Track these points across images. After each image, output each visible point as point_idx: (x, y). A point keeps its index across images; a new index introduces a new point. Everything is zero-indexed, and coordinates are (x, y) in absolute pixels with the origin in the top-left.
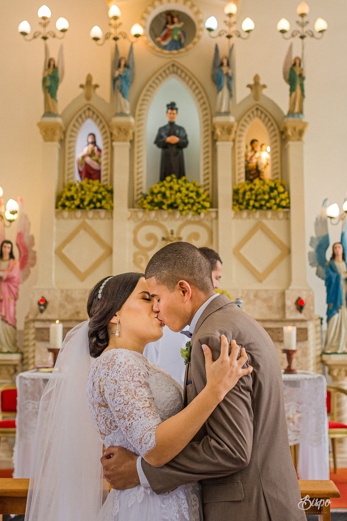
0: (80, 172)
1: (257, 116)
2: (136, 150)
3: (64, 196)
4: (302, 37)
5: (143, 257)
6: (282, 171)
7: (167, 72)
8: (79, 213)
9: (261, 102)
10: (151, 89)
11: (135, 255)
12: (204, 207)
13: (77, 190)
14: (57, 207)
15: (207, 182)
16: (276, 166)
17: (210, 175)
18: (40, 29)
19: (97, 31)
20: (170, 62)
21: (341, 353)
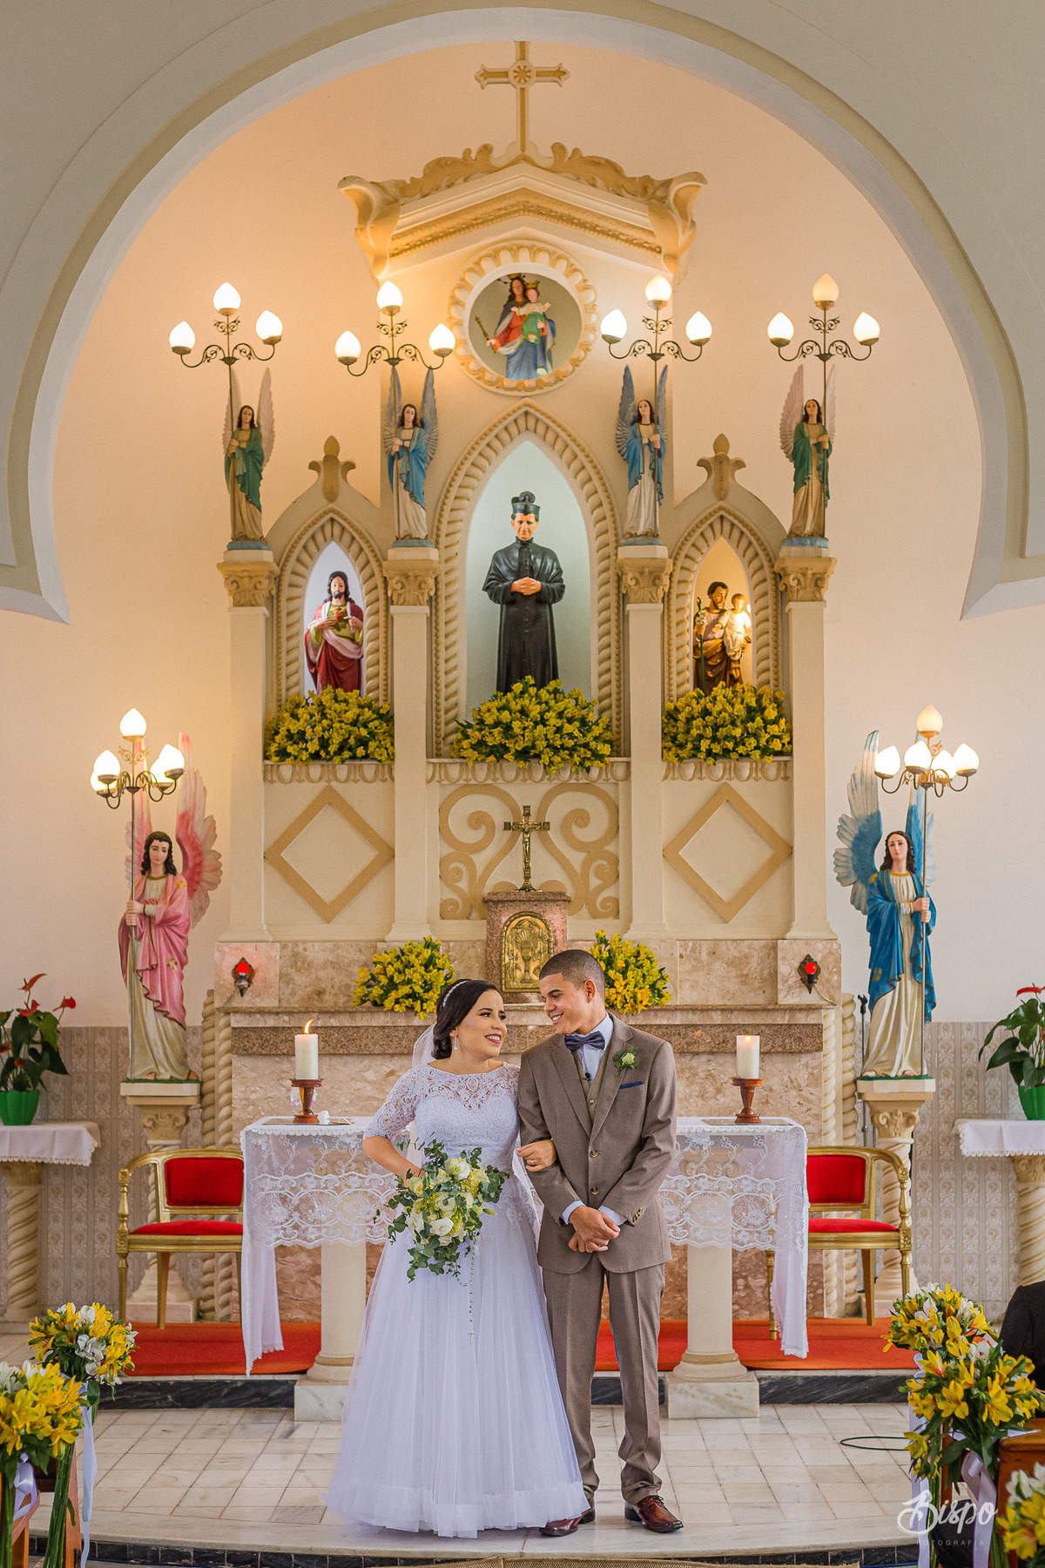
1: (722, 534)
2: (443, 617)
3: (283, 731)
4: (823, 357)
5: (462, 866)
6: (777, 668)
7: (513, 429)
8: (316, 769)
9: (731, 501)
10: (475, 471)
11: (443, 862)
12: (598, 756)
13: (312, 716)
14: (266, 757)
15: (605, 690)
16: (764, 651)
17: (613, 676)
18: (221, 339)
19: (348, 345)
20: (519, 408)
21: (896, 1078)
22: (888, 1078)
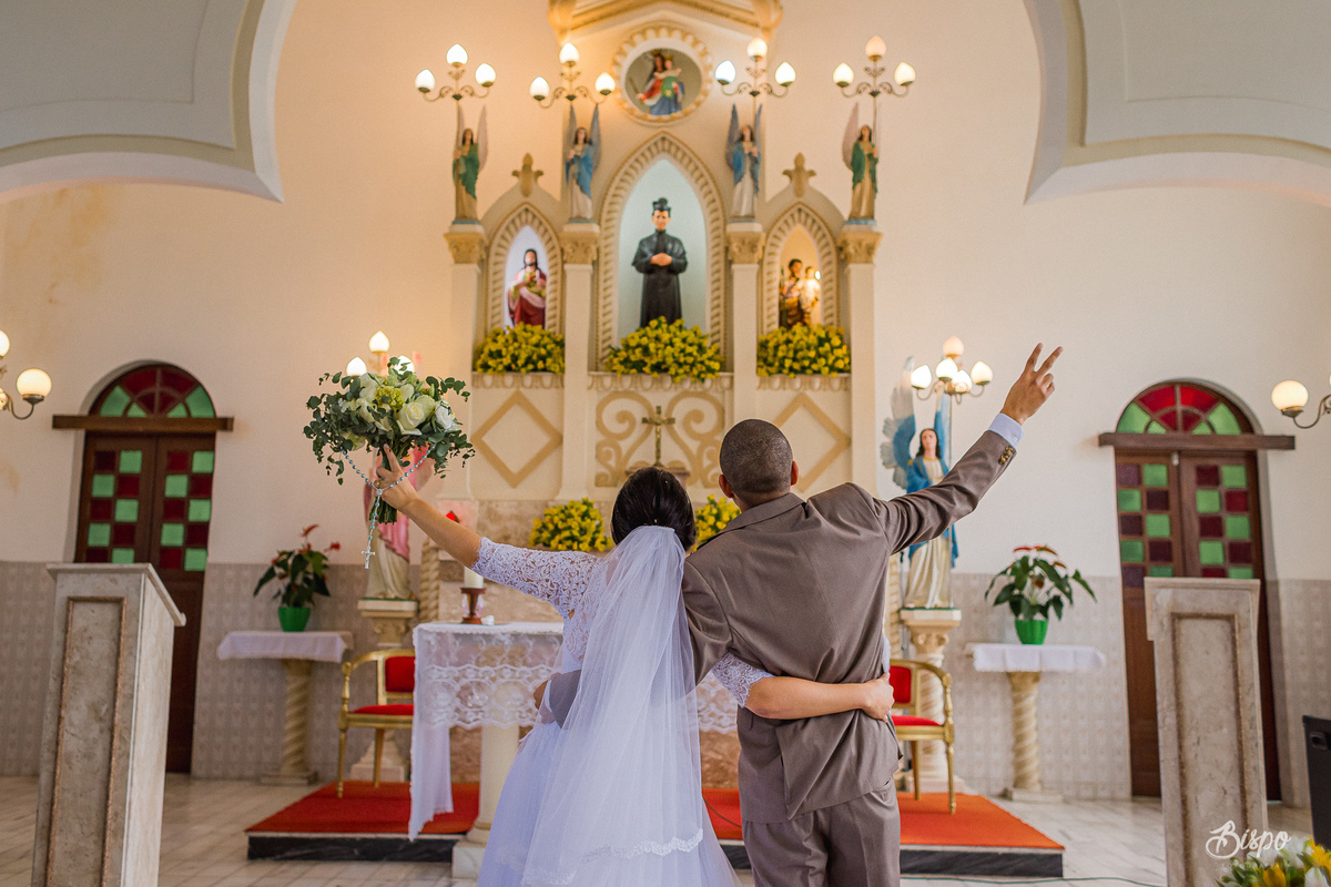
0: (511, 312)
1: (800, 221)
2: (602, 277)
3: (486, 350)
4: (874, 94)
5: (611, 450)
6: (838, 312)
7: (654, 150)
8: (509, 378)
9: (806, 199)
10: (627, 178)
11: (599, 446)
12: (710, 370)
13: (507, 341)
14: (474, 369)
15: (716, 328)
16: (829, 303)
17: (721, 318)
18: (451, 82)
19: (540, 86)
20: (658, 134)
21: (931, 609)
22: (923, 608)
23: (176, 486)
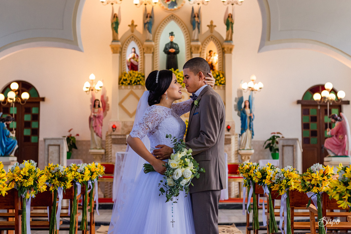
0: (128, 66)
1: (212, 40)
2: (155, 57)
3: (122, 79)
4: (232, 4)
6: (223, 67)
7: (170, 19)
8: (129, 87)
9: (214, 34)
10: (162, 27)
13: (128, 76)
14: (119, 84)
20: (171, 14)
21: (246, 150)
22: (244, 149)
23: (27, 118)
